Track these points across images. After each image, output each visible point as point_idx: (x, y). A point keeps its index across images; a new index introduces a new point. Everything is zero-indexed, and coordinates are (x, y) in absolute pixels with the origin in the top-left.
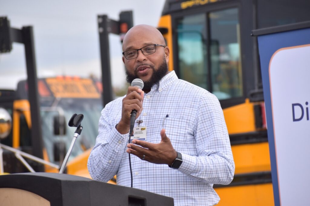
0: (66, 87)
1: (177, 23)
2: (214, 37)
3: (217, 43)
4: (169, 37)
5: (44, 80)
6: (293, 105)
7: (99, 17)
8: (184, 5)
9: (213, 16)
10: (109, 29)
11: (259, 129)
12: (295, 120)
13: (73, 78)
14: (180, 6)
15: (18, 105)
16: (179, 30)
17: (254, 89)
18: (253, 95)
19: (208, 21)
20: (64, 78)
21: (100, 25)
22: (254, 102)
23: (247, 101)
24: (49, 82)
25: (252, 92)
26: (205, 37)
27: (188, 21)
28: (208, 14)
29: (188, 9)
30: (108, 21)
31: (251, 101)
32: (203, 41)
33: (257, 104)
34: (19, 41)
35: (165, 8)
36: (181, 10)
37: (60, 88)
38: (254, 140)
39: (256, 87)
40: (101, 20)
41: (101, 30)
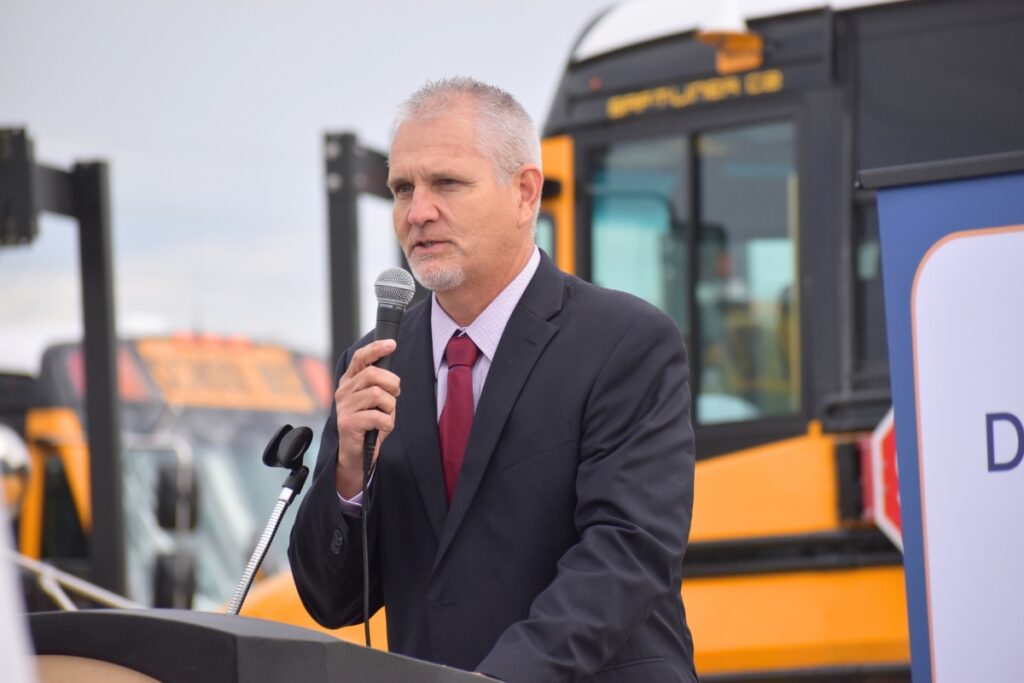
0: (201, 371)
1: (590, 164)
2: (711, 214)
3: (720, 235)
4: (565, 208)
5: (133, 344)
6: (991, 418)
7: (329, 138)
8: (618, 107)
9: (709, 146)
10: (360, 179)
11: (850, 523)
12: (993, 466)
13: (226, 343)
14: (604, 108)
15: (40, 423)
16: (597, 189)
17: (838, 389)
18: (832, 410)
19: (695, 162)
20: (197, 340)
21: (333, 166)
22: (838, 431)
23: (815, 428)
24: (147, 350)
25: (831, 398)
26: (683, 213)
27: (626, 161)
28: (694, 139)
29: (631, 118)
30: (358, 153)
31: (826, 431)
32: (675, 226)
33: (846, 439)
34: (64, 208)
35: (555, 113)
36: (608, 124)
37: (184, 375)
38: (833, 559)
39: (846, 384)
40: (334, 150)
41: (335, 182)
